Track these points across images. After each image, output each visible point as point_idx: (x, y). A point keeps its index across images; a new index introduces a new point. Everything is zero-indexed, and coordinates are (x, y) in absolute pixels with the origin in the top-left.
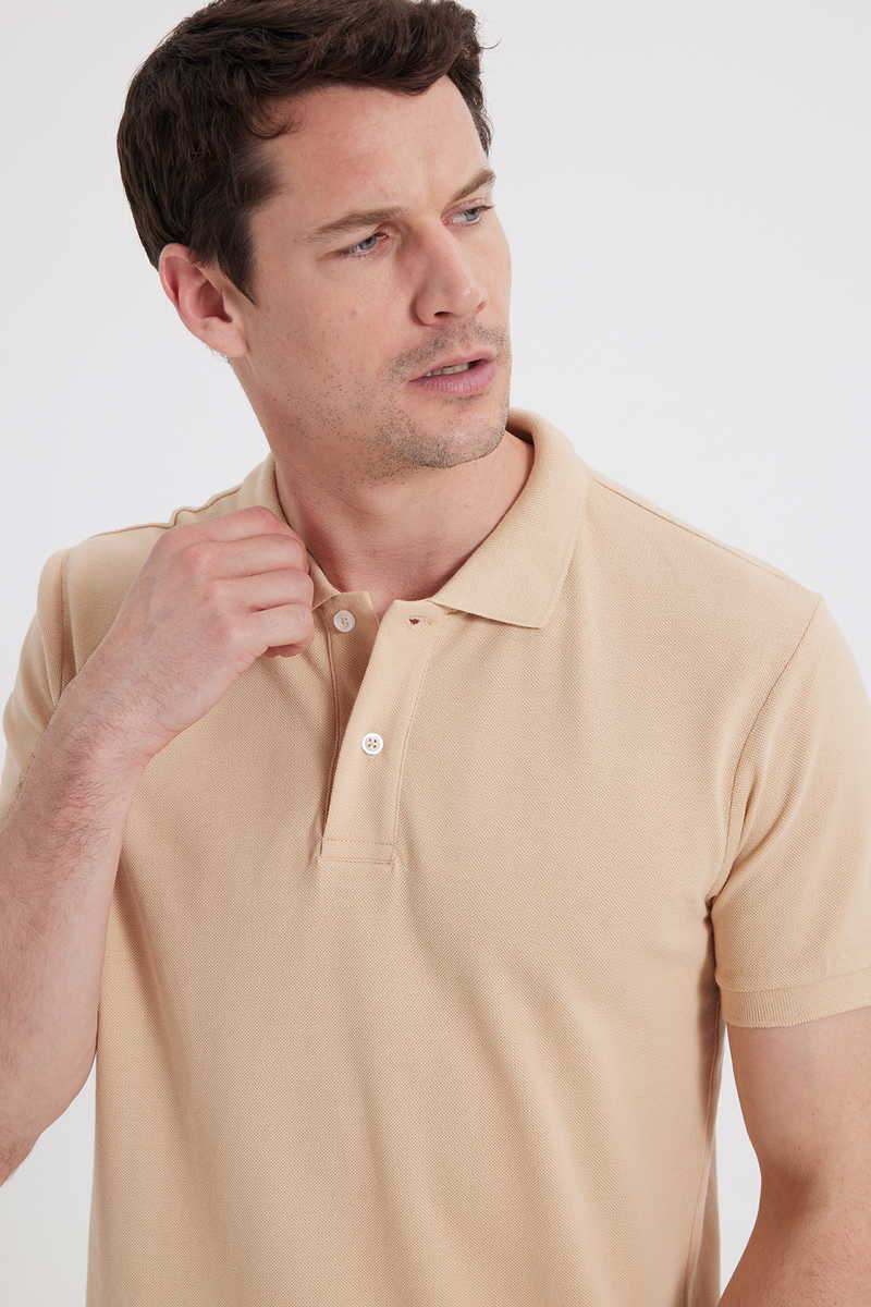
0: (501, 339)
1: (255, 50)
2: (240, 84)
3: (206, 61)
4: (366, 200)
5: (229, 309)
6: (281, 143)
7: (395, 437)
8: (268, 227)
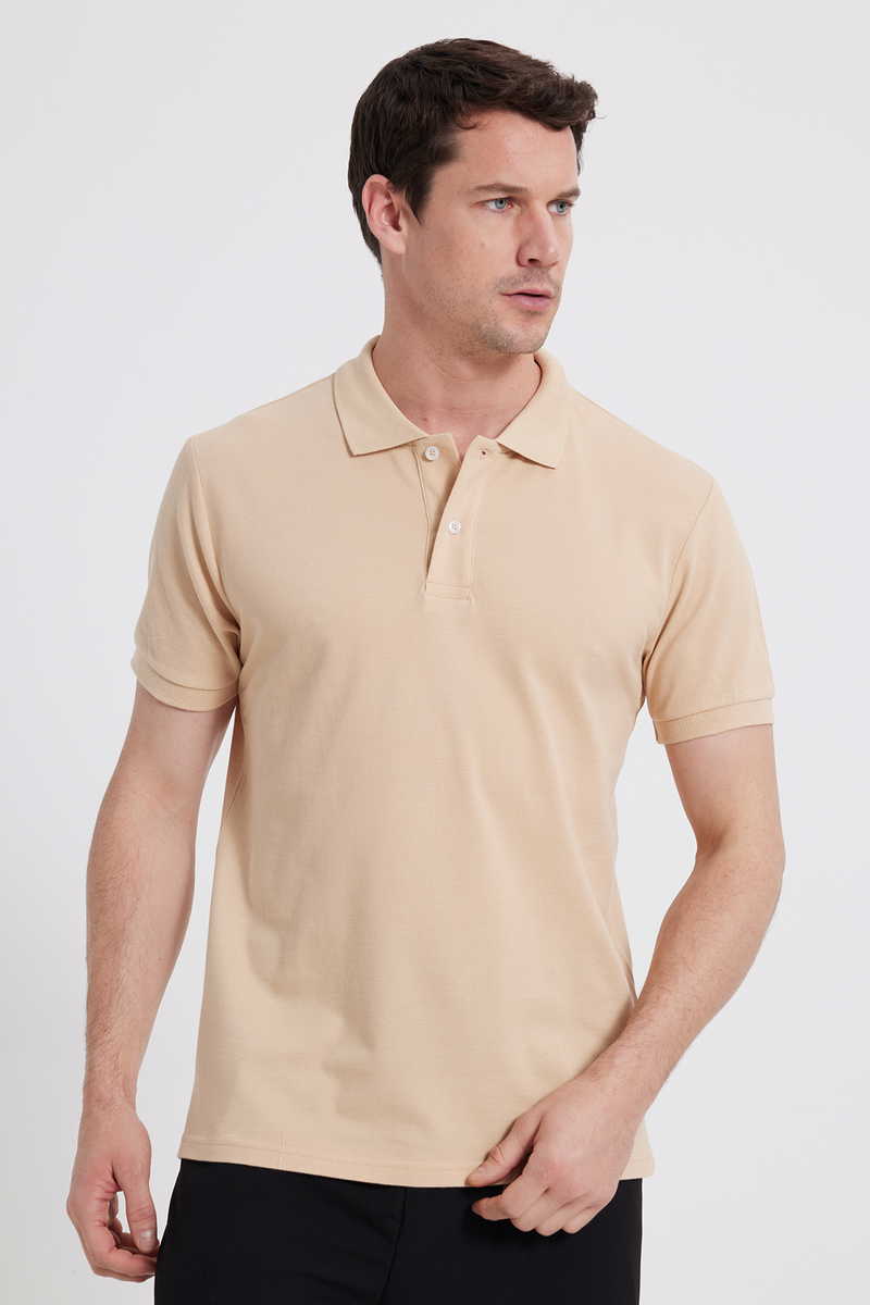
0: (558, 288)
1: (470, 75)
2: (459, 91)
3: (439, 74)
4: (508, 179)
5: (402, 222)
6: (470, 133)
7: (484, 326)
8: (446, 181)
